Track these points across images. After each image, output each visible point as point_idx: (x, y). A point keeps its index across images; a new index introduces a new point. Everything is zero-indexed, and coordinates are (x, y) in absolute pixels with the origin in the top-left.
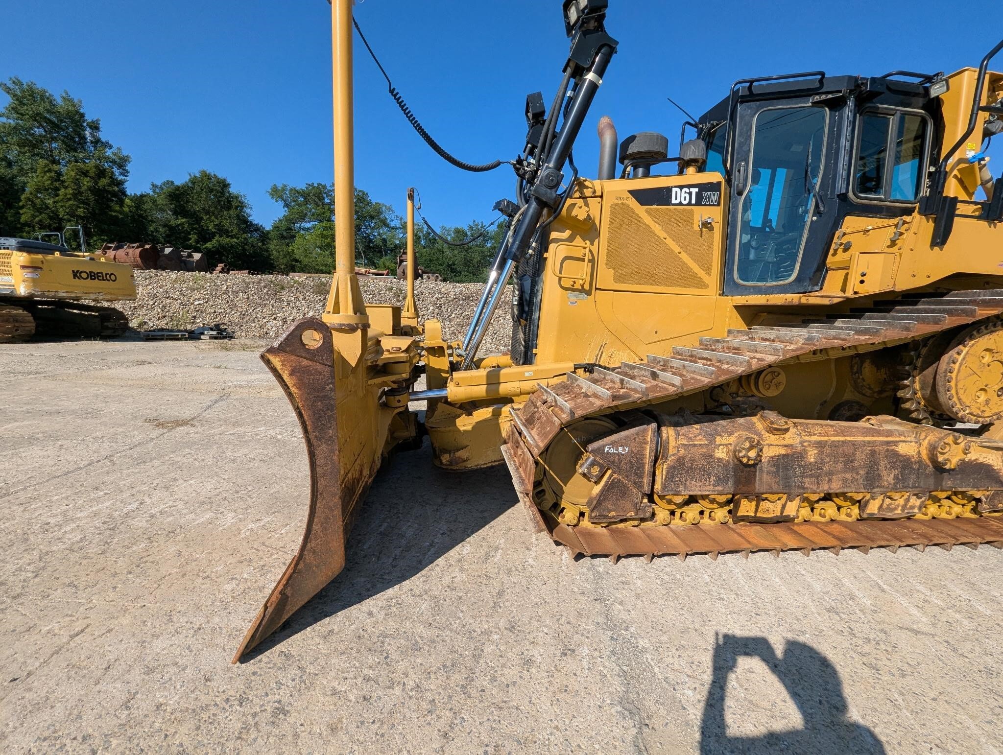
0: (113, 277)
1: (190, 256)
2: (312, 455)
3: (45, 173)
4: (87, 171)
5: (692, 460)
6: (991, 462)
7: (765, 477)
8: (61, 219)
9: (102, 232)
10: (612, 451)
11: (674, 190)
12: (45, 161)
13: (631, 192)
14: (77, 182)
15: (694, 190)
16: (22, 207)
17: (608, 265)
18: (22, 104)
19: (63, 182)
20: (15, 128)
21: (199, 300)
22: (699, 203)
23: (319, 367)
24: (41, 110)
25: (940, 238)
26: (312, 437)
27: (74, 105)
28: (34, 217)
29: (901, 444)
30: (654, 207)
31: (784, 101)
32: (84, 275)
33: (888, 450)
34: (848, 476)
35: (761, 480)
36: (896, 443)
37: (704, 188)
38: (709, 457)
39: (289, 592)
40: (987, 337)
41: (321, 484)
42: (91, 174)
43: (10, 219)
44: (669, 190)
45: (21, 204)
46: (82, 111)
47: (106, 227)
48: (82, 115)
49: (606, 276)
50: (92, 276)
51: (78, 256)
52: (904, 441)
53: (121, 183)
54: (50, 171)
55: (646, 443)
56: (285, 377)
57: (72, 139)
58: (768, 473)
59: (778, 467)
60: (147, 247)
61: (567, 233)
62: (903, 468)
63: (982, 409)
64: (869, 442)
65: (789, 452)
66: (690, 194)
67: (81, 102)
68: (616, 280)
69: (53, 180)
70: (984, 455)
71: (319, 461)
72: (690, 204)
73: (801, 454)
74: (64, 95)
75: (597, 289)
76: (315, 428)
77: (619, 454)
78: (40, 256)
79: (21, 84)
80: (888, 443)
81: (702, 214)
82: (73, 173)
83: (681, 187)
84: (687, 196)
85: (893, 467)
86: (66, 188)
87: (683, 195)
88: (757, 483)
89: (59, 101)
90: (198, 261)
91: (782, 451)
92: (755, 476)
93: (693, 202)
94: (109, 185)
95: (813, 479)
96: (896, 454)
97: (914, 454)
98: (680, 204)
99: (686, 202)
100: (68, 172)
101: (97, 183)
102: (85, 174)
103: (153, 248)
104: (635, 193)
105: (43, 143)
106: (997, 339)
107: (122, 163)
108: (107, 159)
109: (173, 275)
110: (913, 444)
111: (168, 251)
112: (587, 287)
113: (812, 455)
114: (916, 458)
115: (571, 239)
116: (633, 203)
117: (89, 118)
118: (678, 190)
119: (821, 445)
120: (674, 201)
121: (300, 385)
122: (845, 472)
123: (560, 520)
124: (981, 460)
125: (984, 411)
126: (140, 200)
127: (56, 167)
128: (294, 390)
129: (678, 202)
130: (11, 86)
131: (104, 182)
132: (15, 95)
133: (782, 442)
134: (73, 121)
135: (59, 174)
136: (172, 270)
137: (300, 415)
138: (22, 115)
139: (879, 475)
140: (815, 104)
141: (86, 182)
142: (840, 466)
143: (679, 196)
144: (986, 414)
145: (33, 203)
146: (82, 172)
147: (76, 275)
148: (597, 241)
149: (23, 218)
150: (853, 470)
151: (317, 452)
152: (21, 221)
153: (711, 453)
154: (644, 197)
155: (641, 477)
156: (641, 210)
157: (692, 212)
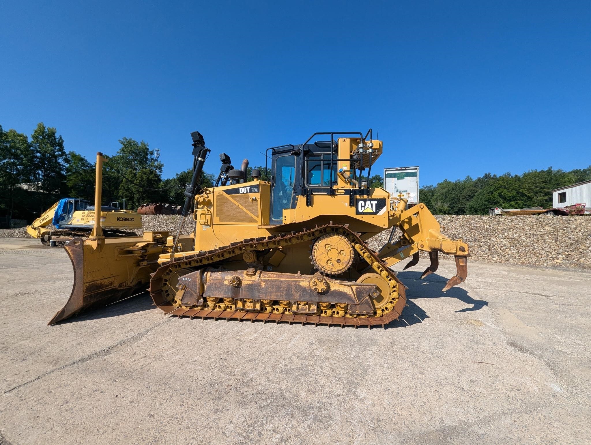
0: (133, 220)
1: (176, 207)
2: (75, 272)
3: (130, 174)
4: (146, 172)
5: (216, 284)
6: (346, 291)
7: (244, 292)
8: (134, 194)
9: (149, 198)
10: (185, 279)
11: (240, 189)
12: (131, 169)
13: (224, 191)
14: (142, 177)
15: (248, 188)
16: (120, 189)
17: (217, 216)
18: (126, 147)
19: (137, 177)
20: (122, 157)
21: (172, 228)
22: (250, 192)
23: (79, 249)
24: (132, 149)
25: (309, 203)
26: (75, 267)
27: (145, 146)
28: (123, 193)
29: (301, 282)
30: (233, 195)
31: (284, 154)
32: (121, 219)
33: (295, 284)
34: (279, 294)
35: (242, 293)
36: (299, 281)
37: (251, 187)
38: (222, 283)
39: (65, 309)
40: (326, 239)
41: (77, 280)
42: (147, 173)
43: (115, 194)
44: (238, 189)
45: (119, 188)
46: (148, 147)
47: (150, 195)
48: (148, 149)
49: (216, 219)
50: (125, 219)
51: (122, 211)
52: (302, 281)
53: (160, 175)
54: (132, 173)
55: (197, 277)
56: (69, 252)
57: (143, 159)
58: (245, 291)
59: (249, 289)
60: (158, 204)
61: (202, 206)
62: (303, 292)
63: (331, 268)
64: (287, 281)
65: (253, 283)
66: (247, 189)
67: (148, 144)
68: (220, 221)
69: (133, 177)
70: (342, 288)
71: (77, 274)
72: (247, 193)
73: (258, 284)
74: (142, 142)
75: (213, 224)
76: (77, 265)
77: (188, 281)
78: (106, 213)
79: (127, 139)
80: (295, 281)
81: (252, 196)
82: (140, 174)
83: (243, 187)
84: (246, 190)
85: (298, 291)
86: (137, 180)
87: (244, 190)
88: (240, 295)
89: (140, 144)
90: (179, 209)
91: (250, 283)
92: (239, 291)
93: (248, 192)
94: (153, 177)
95: (264, 294)
96: (300, 286)
97: (308, 286)
98: (243, 193)
99: (246, 192)
100: (139, 172)
101: (149, 177)
102: (145, 173)
103: (160, 205)
104: (226, 191)
105: (132, 162)
106: (331, 240)
107: (160, 168)
108: (155, 166)
109: (165, 217)
110: (307, 282)
111: (166, 205)
112: (209, 224)
113: (263, 285)
114: (308, 288)
115: (203, 208)
116: (225, 194)
117: (150, 150)
118: (242, 188)
119: (266, 281)
120: (240, 192)
121: (73, 254)
122: (277, 292)
123: (174, 305)
124: (341, 290)
125: (332, 269)
126: (168, 182)
127: (134, 172)
128: (71, 255)
129: (242, 192)
130: (123, 140)
131: (151, 176)
132: (124, 144)
133: (251, 279)
134: (144, 152)
135: (135, 175)
136: (165, 214)
137: (72, 261)
138: (125, 152)
139: (292, 294)
140: (292, 154)
141: (145, 177)
142: (275, 289)
143: (242, 191)
144: (334, 270)
145: (124, 188)
146: (144, 173)
147: (118, 219)
148: (212, 208)
149: (120, 194)
150: (280, 291)
151: (77, 272)
152: (119, 195)
153: (223, 282)
154: (228, 192)
155: (196, 289)
156: (228, 196)
157: (248, 196)
